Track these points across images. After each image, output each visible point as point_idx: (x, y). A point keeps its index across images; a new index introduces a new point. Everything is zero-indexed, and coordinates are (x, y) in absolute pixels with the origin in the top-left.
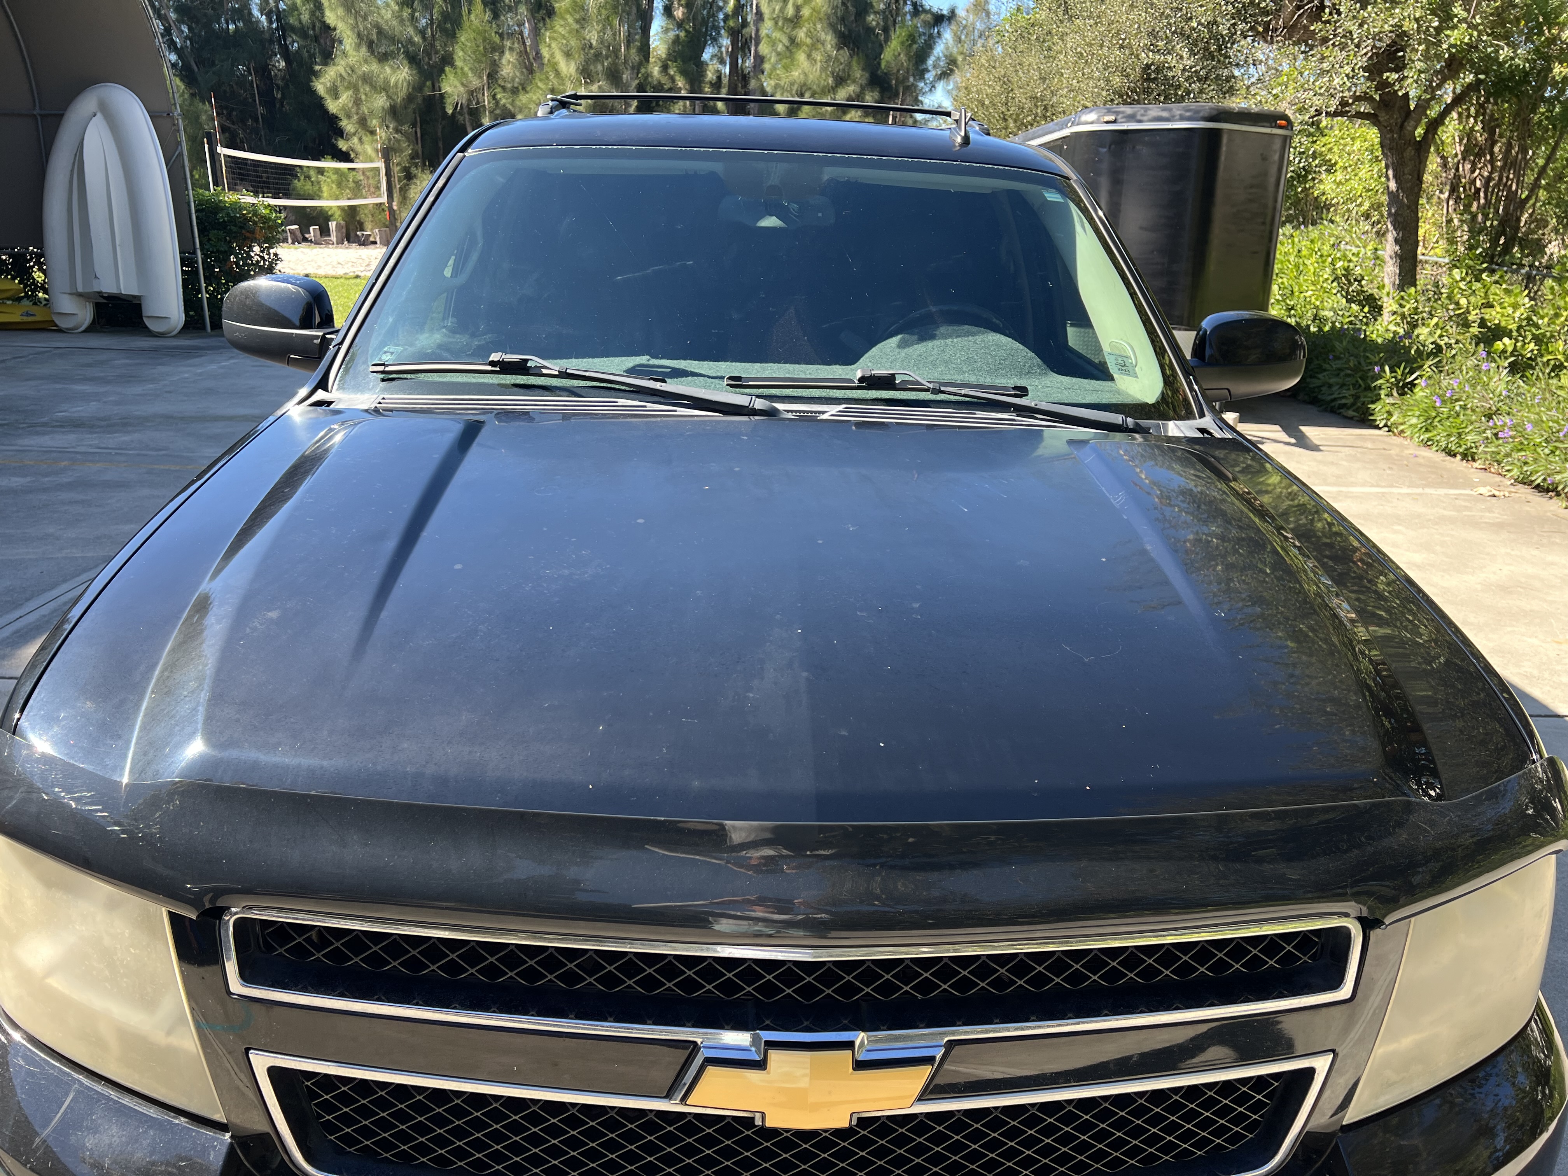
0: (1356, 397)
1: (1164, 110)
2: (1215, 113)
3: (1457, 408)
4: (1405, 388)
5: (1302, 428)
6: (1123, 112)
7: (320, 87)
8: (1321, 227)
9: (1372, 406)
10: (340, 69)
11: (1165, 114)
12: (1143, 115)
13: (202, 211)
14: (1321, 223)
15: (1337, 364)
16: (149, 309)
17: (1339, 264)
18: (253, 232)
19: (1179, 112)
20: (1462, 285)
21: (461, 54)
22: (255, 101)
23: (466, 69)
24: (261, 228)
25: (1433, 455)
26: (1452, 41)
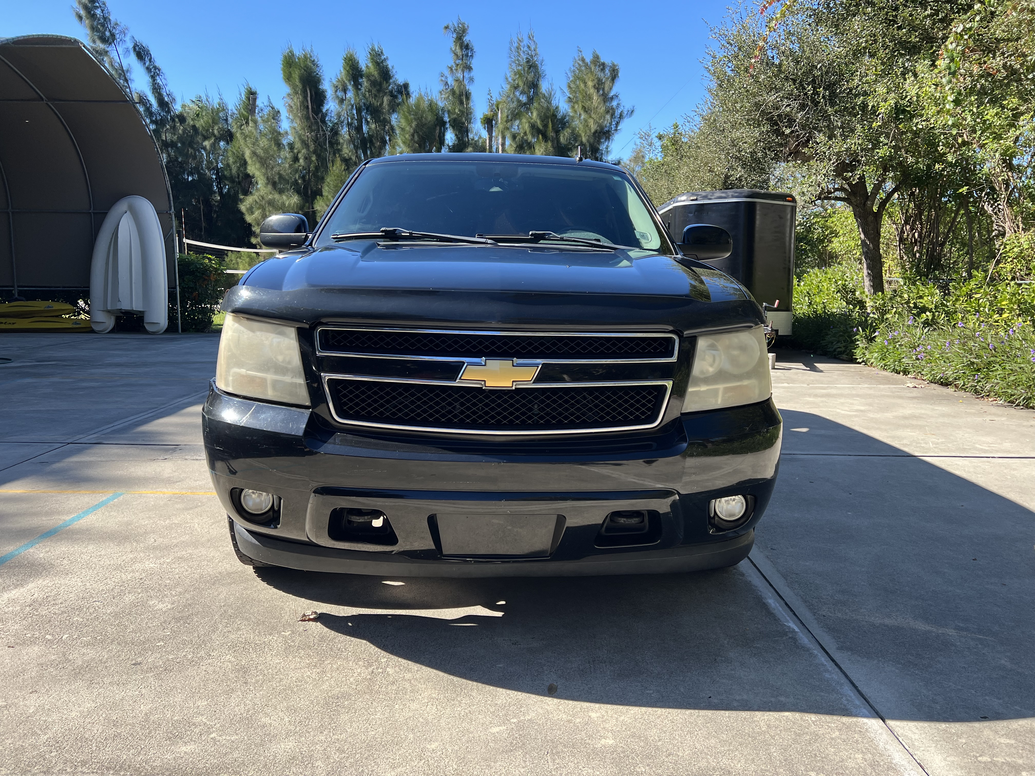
0: (846, 347)
1: (723, 193)
2: (751, 193)
3: (898, 346)
4: (871, 340)
5: (815, 364)
6: (701, 195)
7: (243, 208)
8: (834, 267)
9: (855, 351)
10: (255, 197)
11: (723, 195)
12: (711, 196)
13: (181, 265)
14: (833, 265)
15: (834, 331)
16: (148, 319)
17: (840, 282)
18: (209, 276)
19: (731, 194)
20: (905, 287)
21: (327, 188)
22: (201, 219)
23: (330, 197)
24: (214, 274)
25: (888, 374)
26: (880, 155)
